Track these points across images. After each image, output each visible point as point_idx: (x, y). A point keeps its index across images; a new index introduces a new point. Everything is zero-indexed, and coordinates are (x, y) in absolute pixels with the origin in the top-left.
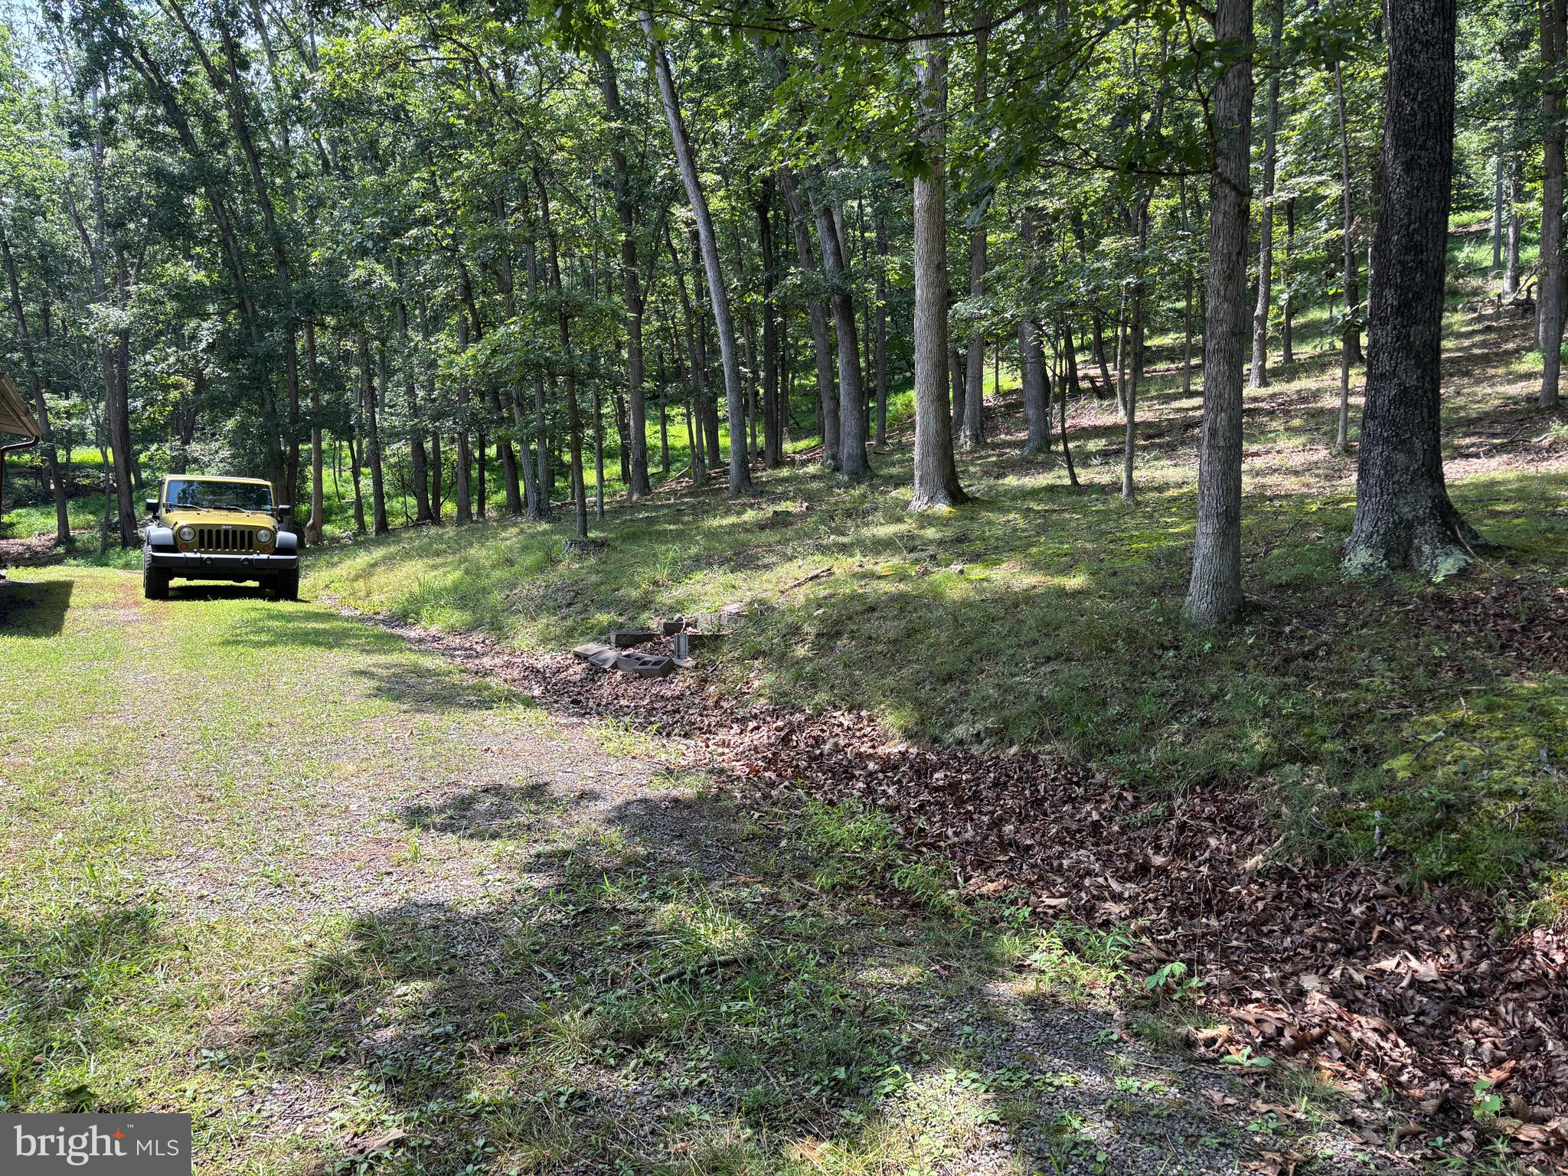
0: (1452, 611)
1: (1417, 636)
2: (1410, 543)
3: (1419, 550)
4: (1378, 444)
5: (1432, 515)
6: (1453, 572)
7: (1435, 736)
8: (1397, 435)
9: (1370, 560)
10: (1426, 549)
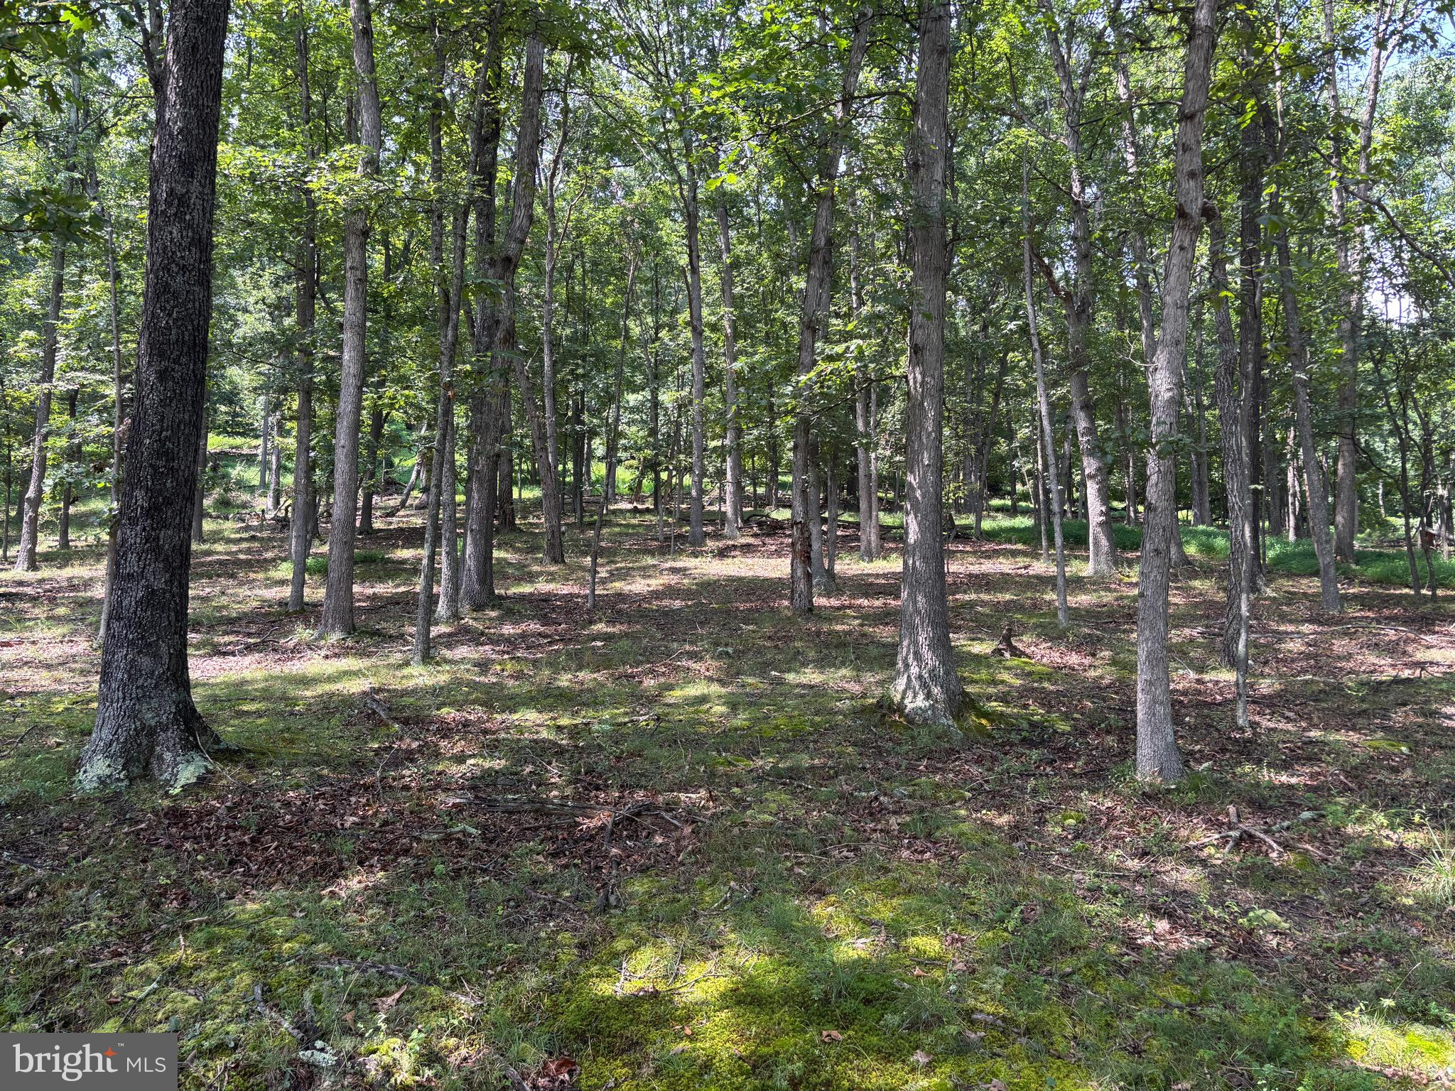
0: (186, 826)
1: (144, 861)
2: (152, 750)
3: (160, 758)
4: (122, 646)
5: (176, 721)
6: (194, 780)
7: (148, 989)
8: (142, 639)
9: (108, 771)
10: (168, 756)
